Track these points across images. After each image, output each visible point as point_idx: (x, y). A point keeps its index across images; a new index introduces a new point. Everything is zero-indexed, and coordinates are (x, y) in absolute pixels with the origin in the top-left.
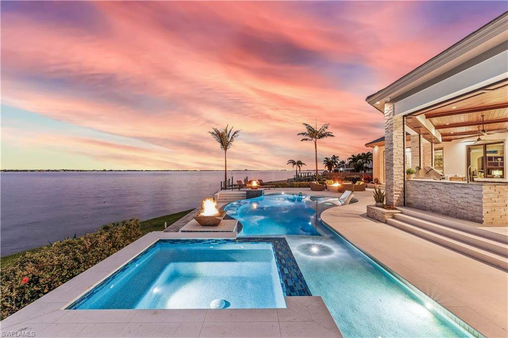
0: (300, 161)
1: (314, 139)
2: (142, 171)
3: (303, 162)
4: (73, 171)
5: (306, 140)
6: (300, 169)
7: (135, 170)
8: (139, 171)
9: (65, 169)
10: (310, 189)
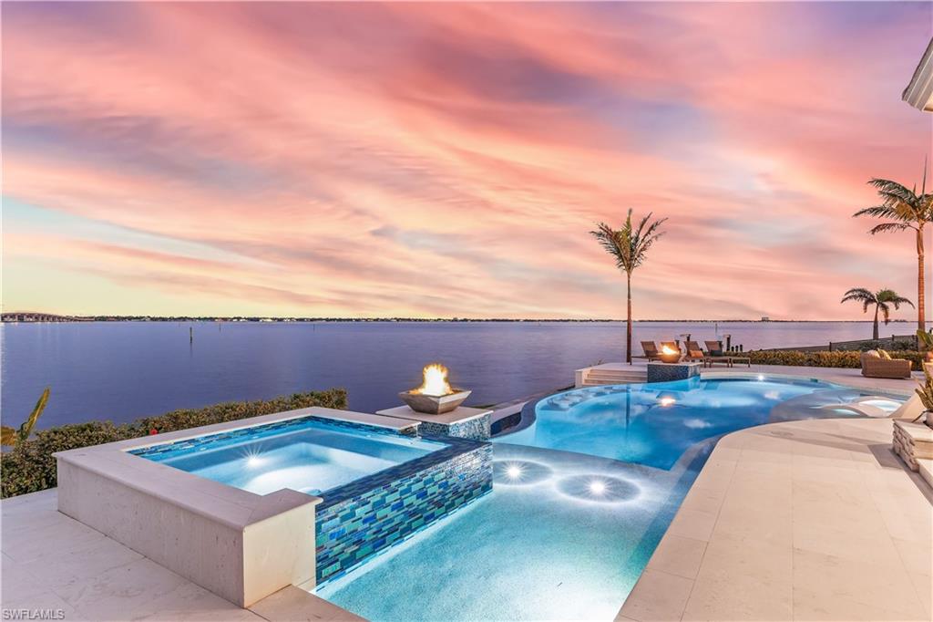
0: (890, 292)
1: (916, 224)
2: (518, 321)
3: (900, 295)
4: (409, 320)
5: (889, 226)
6: (887, 315)
7: (505, 318)
8: (512, 321)
9: (398, 317)
10: (859, 371)
